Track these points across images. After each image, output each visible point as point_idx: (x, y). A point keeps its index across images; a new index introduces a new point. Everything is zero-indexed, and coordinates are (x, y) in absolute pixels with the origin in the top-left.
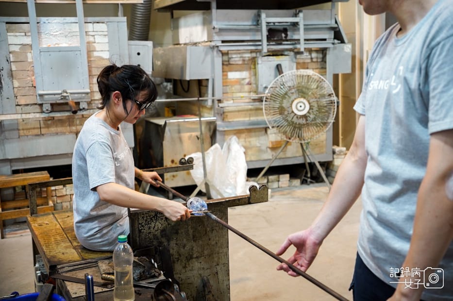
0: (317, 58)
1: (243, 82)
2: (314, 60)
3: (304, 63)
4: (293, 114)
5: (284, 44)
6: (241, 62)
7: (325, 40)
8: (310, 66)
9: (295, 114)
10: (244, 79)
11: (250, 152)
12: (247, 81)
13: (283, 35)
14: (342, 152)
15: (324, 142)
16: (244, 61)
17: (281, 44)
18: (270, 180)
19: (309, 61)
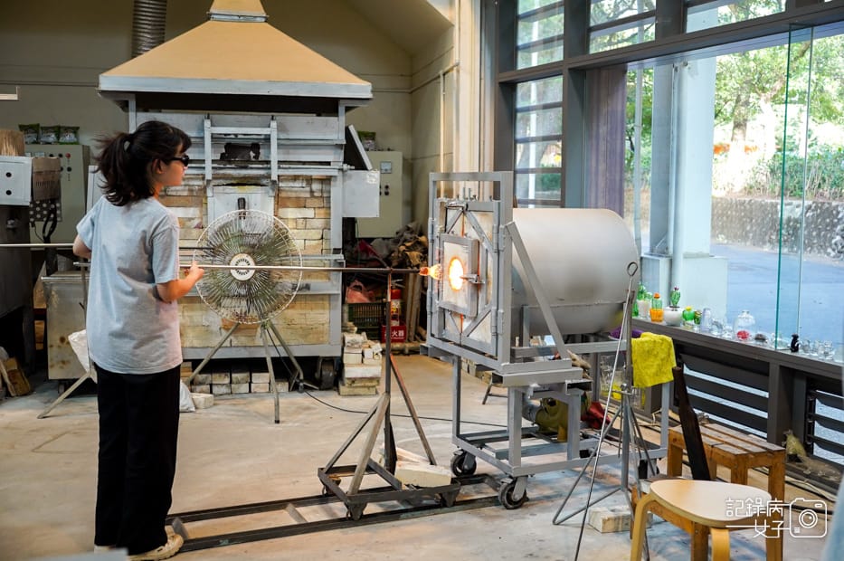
0: (322, 191)
1: (188, 224)
2: (316, 194)
3: (298, 198)
4: (231, 278)
5: (252, 168)
6: (186, 193)
7: (329, 163)
8: (309, 203)
9: (235, 279)
10: (190, 219)
11: (190, 334)
12: (196, 222)
13: (252, 154)
14: (357, 343)
15: (326, 326)
16: (191, 191)
17: (246, 168)
18: (234, 380)
19: (308, 195)
